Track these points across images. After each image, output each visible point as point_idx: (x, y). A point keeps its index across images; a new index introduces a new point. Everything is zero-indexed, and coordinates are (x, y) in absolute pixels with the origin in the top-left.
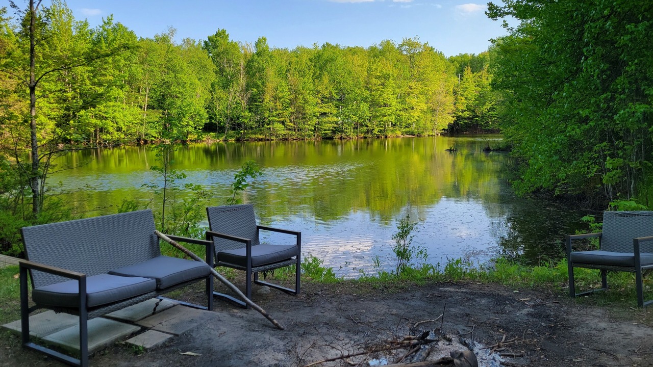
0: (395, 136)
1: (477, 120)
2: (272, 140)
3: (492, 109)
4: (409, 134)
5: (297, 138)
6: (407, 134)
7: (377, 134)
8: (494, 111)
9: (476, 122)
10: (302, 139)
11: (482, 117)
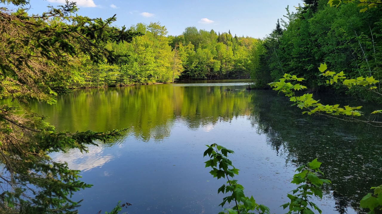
0: (152, 83)
1: (188, 73)
2: (74, 89)
3: (196, 67)
4: (159, 82)
5: (92, 86)
6: (158, 82)
7: (143, 82)
8: (197, 68)
9: (188, 74)
10: (96, 87)
11: (191, 72)
